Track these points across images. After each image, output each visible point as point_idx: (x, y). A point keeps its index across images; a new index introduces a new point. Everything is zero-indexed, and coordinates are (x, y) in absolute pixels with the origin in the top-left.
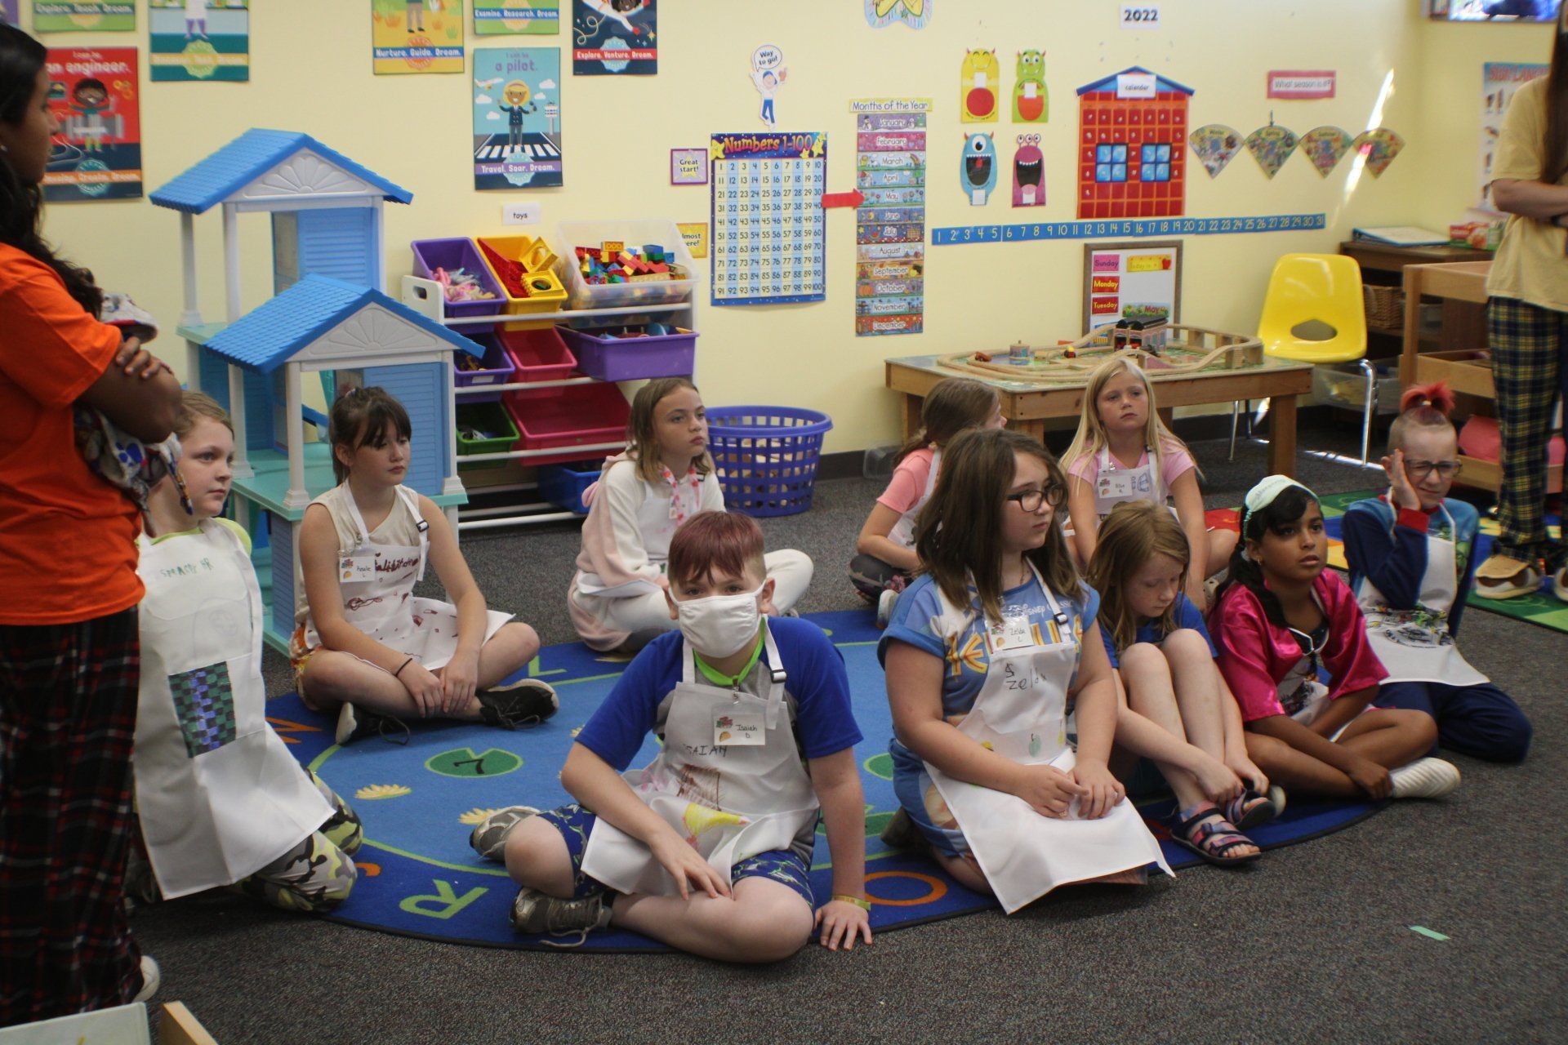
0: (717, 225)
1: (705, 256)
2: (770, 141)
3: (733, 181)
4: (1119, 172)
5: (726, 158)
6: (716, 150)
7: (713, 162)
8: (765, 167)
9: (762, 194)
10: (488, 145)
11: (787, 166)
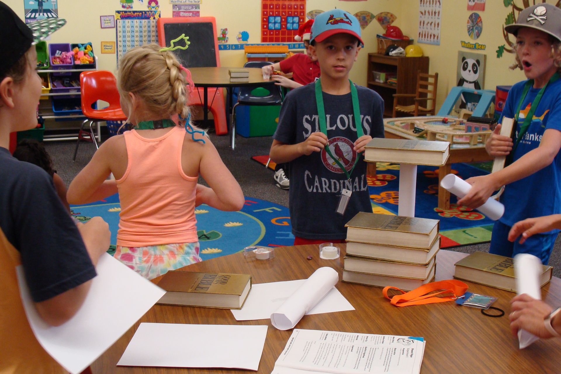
0: (119, 42)
1: (114, 53)
2: (138, 13)
3: (124, 27)
4: (278, 26)
5: (121, 19)
6: (118, 16)
7: (116, 21)
8: (136, 22)
9: (135, 32)
10: (30, 12)
11: (144, 22)
